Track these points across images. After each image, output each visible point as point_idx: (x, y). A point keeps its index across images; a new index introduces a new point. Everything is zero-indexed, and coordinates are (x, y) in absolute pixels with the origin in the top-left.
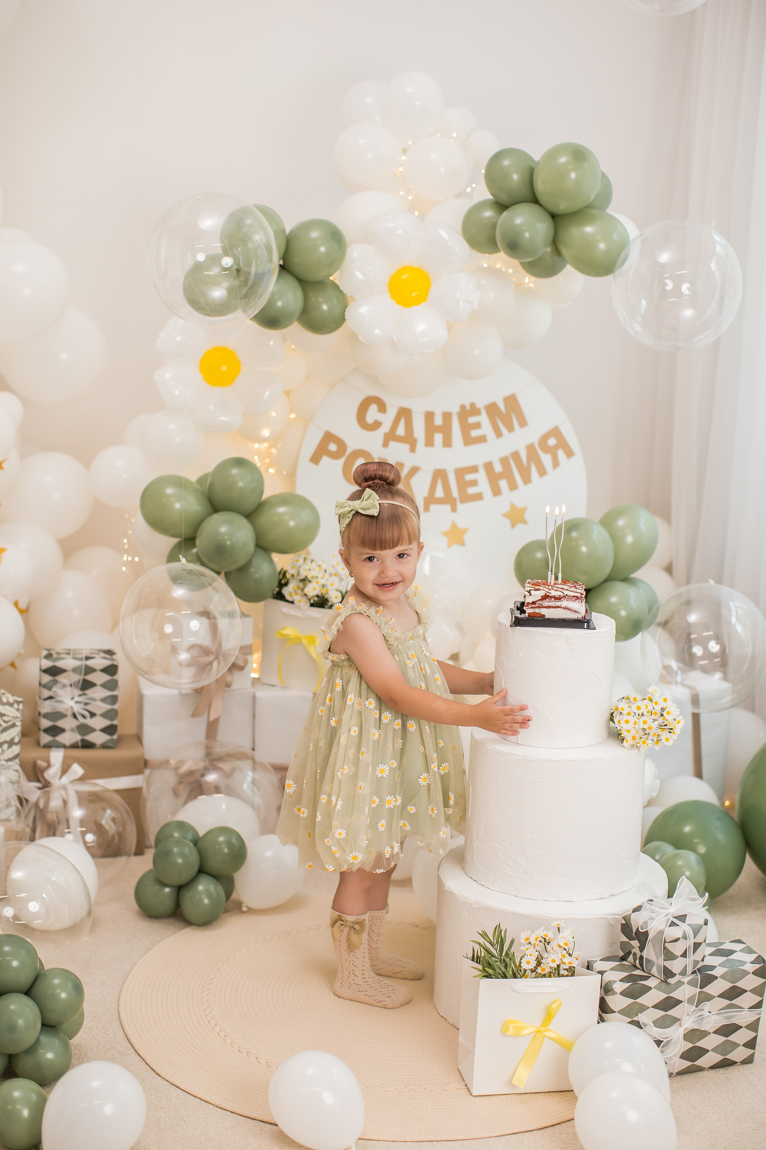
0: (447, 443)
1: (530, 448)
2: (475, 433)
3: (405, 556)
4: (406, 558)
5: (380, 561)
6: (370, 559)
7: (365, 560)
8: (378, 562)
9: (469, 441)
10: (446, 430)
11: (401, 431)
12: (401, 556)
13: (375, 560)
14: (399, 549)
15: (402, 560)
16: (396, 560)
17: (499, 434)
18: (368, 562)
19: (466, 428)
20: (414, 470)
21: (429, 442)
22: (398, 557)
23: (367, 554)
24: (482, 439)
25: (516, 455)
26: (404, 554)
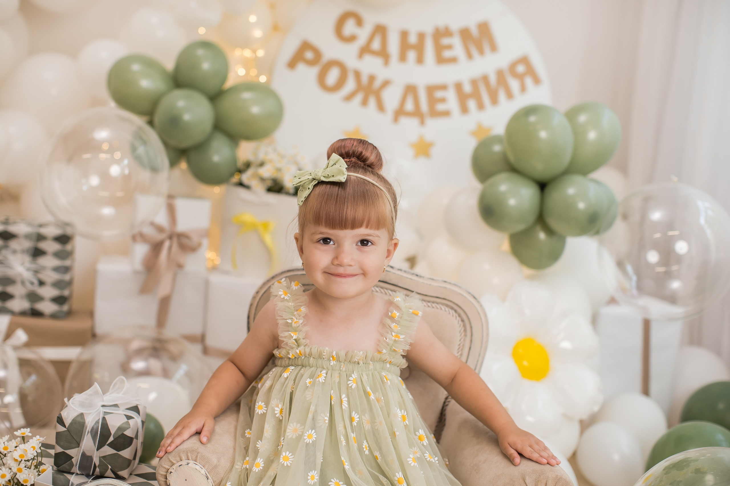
0: (420, 60)
1: (500, 74)
2: (447, 54)
3: (370, 244)
4: (369, 246)
5: (336, 245)
6: (326, 241)
7: (319, 241)
8: (334, 246)
9: (441, 60)
10: (419, 48)
11: (376, 45)
12: (364, 242)
13: (332, 243)
14: (362, 232)
15: (365, 248)
16: (357, 247)
17: (470, 56)
18: (321, 244)
19: (439, 49)
20: (386, 83)
21: (403, 58)
22: (359, 244)
23: (321, 233)
24: (453, 60)
25: (485, 79)
26: (368, 241)
